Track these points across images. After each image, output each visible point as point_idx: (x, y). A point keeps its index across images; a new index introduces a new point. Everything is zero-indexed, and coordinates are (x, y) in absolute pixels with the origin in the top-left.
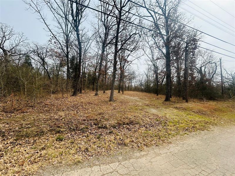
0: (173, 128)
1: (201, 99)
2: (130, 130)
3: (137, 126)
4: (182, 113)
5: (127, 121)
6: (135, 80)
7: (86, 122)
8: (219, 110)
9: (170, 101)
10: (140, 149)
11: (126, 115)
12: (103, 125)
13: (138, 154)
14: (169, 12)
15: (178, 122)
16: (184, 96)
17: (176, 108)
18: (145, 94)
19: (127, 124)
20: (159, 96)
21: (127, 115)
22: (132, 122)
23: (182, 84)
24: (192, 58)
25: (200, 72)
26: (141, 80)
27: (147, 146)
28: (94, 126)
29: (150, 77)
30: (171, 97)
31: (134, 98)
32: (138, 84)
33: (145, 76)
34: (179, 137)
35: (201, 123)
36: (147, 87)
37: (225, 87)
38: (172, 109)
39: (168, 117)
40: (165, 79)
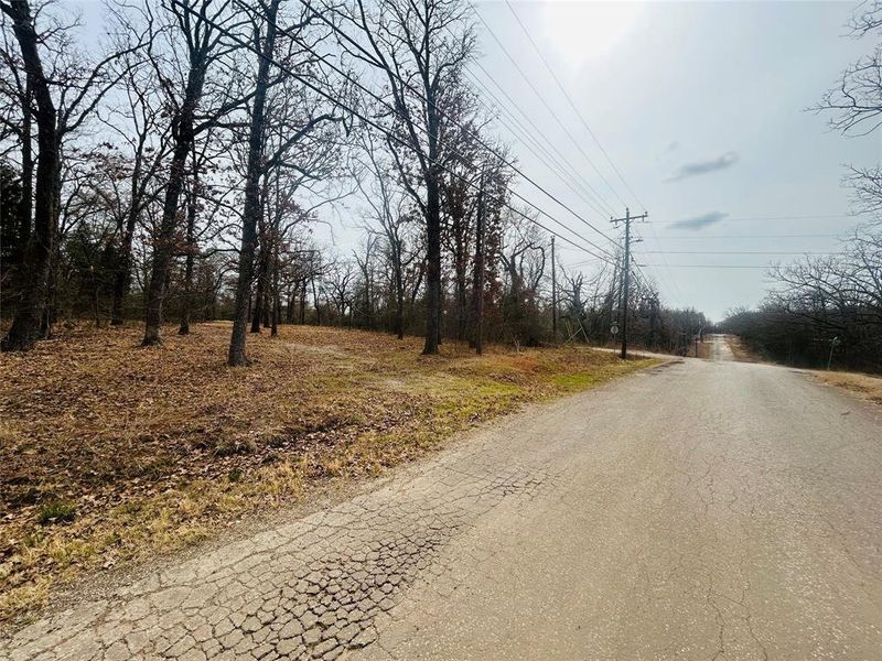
0: (446, 420)
1: (510, 345)
2: (332, 444)
3: (352, 430)
4: (468, 384)
5: (316, 420)
6: (317, 283)
7: (156, 442)
8: (544, 368)
9: (437, 353)
10: (371, 474)
11: (311, 405)
12: (232, 444)
13: (370, 485)
14: (438, 75)
15: (459, 405)
16: (473, 339)
17: (453, 371)
18: (357, 334)
19: (321, 429)
20: (405, 339)
21: (316, 402)
22: (335, 422)
23: (468, 301)
24: (493, 229)
25: (511, 268)
26: (341, 282)
27: (388, 465)
28: (196, 451)
29: (376, 276)
30: (440, 343)
31: (323, 351)
32: (330, 296)
33: (357, 268)
34: (458, 435)
35: (505, 400)
36: (364, 310)
37: (560, 312)
38: (442, 374)
39: (433, 396)
40: (422, 285)
